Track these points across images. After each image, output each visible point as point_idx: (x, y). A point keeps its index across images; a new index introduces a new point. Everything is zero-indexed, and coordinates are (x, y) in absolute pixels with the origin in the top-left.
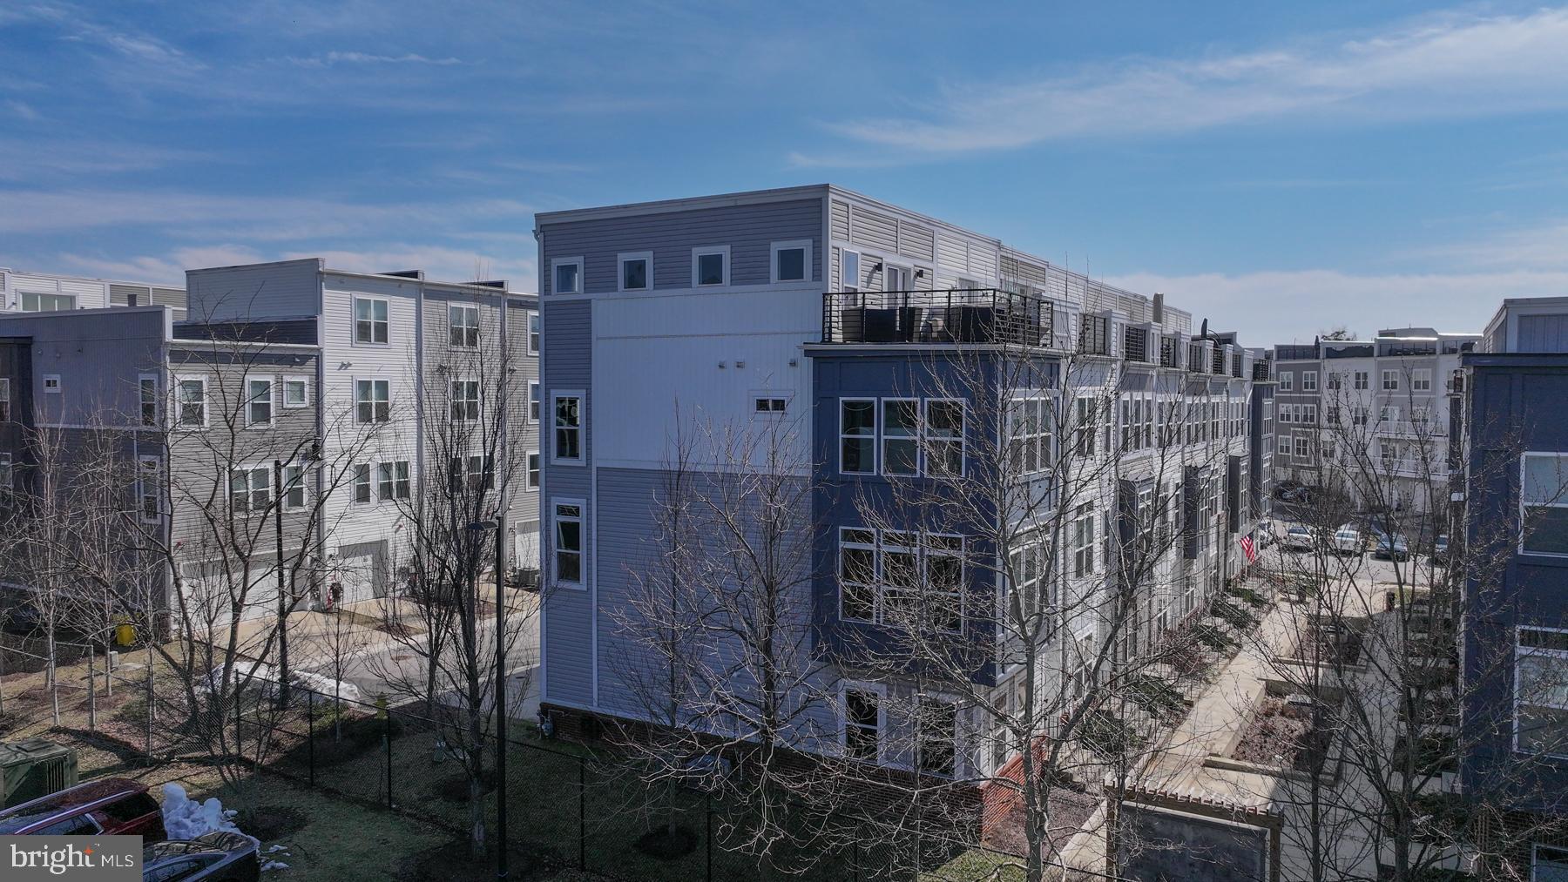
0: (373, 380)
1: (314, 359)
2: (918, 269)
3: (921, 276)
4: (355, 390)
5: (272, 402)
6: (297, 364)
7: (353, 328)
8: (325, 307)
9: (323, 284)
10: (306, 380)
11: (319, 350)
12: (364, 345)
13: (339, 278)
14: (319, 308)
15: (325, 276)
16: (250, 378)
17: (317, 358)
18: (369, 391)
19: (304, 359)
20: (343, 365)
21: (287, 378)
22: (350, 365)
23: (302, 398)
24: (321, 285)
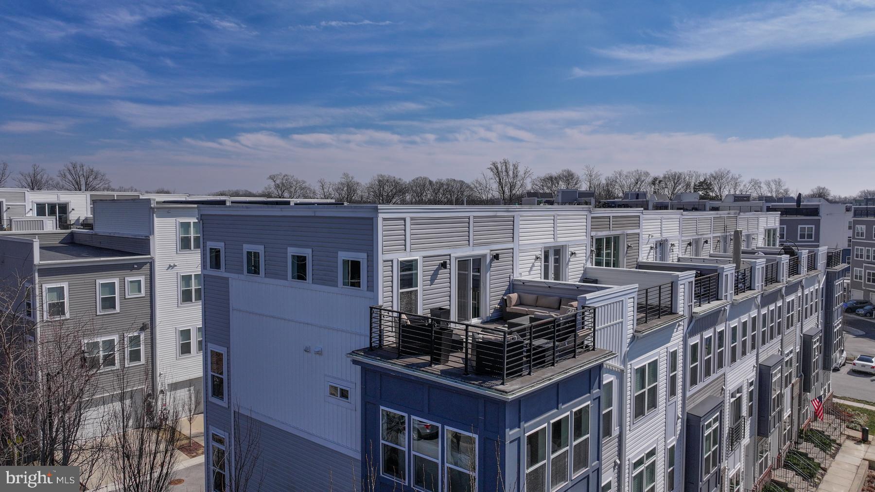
0: (193, 274)
1: (148, 265)
2: (494, 253)
3: (498, 259)
4: (179, 281)
5: (117, 295)
6: (136, 269)
7: (178, 242)
8: (156, 229)
9: (155, 215)
10: (142, 279)
11: (151, 258)
12: (187, 251)
13: (167, 210)
14: (152, 232)
15: (155, 210)
16: (100, 281)
17: (151, 263)
18: (190, 281)
19: (140, 265)
20: (170, 266)
21: (129, 279)
22: (175, 266)
23: (140, 291)
24: (153, 215)
